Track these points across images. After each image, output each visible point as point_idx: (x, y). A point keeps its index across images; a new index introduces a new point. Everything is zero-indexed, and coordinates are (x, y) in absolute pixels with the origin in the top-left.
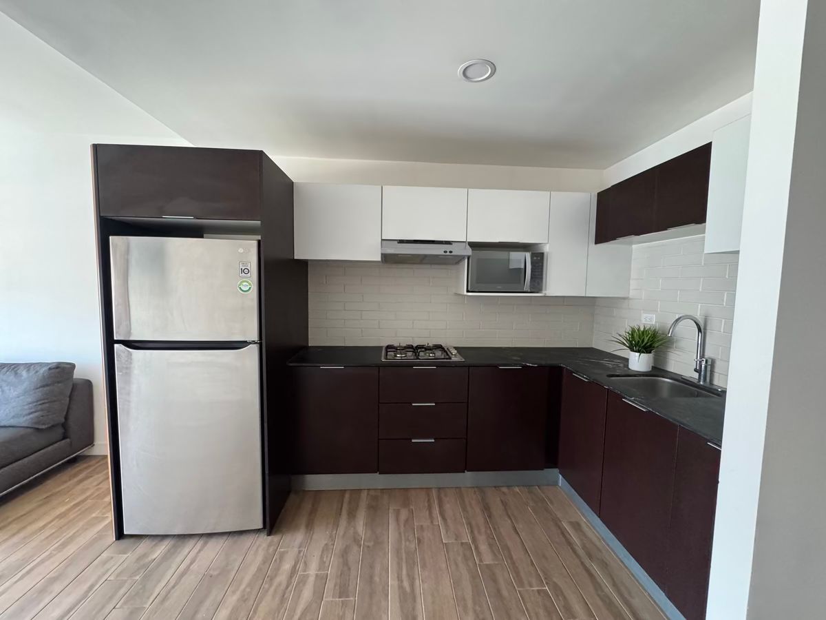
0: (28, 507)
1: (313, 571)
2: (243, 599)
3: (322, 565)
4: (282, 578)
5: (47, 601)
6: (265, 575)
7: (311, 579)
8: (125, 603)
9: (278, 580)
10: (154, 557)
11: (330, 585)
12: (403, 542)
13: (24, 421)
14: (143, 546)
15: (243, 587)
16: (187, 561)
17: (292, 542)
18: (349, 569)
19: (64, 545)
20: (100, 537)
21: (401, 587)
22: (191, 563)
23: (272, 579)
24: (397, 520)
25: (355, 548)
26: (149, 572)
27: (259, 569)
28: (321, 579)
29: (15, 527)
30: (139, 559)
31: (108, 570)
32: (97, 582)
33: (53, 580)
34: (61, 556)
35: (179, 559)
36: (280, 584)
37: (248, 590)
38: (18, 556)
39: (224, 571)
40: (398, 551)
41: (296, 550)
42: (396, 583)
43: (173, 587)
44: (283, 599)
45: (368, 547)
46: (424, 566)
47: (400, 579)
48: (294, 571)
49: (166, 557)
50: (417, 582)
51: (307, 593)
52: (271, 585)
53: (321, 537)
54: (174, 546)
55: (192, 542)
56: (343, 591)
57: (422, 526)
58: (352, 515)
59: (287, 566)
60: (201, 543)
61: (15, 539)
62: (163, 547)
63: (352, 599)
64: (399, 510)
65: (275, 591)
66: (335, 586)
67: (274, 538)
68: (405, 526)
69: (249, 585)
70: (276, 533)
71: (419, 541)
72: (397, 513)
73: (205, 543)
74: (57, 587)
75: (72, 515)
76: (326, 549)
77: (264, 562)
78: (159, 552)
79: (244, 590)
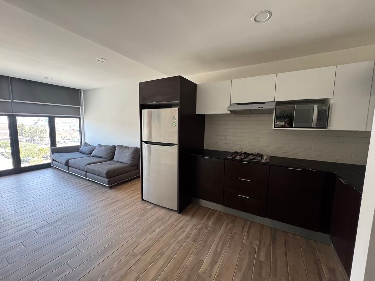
0: (128, 186)
1: (187, 230)
2: (165, 229)
3: (191, 229)
4: (178, 228)
5: (125, 209)
6: (173, 225)
7: (186, 233)
8: (138, 217)
9: (176, 228)
10: (148, 208)
11: (191, 237)
12: (225, 236)
13: (129, 162)
14: (147, 204)
15: (166, 225)
16: (155, 212)
17: (185, 219)
18: (200, 235)
19: (131, 197)
20: (138, 198)
21: (216, 250)
22: (156, 213)
23: (175, 227)
24: (226, 227)
25: (205, 229)
26: (146, 211)
27: (172, 223)
28: (190, 234)
29: (124, 190)
30: (145, 207)
31: (138, 207)
32: (135, 209)
33: (127, 205)
34: (130, 200)
35: (153, 211)
36: (176, 229)
37: (167, 227)
38: (123, 197)
39: (163, 219)
40: (221, 238)
41: (185, 221)
42: (215, 247)
43: (150, 217)
44: (175, 234)
45: (210, 231)
46: (229, 247)
47: (217, 247)
48: (182, 228)
49: (151, 209)
50: (223, 251)
51: (183, 236)
52: (173, 228)
53: (195, 221)
54: (153, 207)
55: (158, 208)
56: (195, 240)
57: (236, 233)
58: (209, 218)
59: (180, 225)
60: (160, 209)
61: (124, 193)
62: (150, 206)
63: (197, 244)
64: (229, 223)
65: (174, 231)
66: (193, 238)
67: (180, 215)
68: (228, 230)
69: (168, 226)
70: (181, 214)
71: (232, 237)
72: (228, 224)
73: (161, 209)
74: (127, 207)
75: (135, 191)
76: (194, 225)
77: (174, 221)
78: (150, 207)
79: (166, 226)
